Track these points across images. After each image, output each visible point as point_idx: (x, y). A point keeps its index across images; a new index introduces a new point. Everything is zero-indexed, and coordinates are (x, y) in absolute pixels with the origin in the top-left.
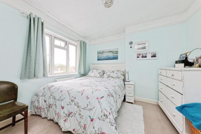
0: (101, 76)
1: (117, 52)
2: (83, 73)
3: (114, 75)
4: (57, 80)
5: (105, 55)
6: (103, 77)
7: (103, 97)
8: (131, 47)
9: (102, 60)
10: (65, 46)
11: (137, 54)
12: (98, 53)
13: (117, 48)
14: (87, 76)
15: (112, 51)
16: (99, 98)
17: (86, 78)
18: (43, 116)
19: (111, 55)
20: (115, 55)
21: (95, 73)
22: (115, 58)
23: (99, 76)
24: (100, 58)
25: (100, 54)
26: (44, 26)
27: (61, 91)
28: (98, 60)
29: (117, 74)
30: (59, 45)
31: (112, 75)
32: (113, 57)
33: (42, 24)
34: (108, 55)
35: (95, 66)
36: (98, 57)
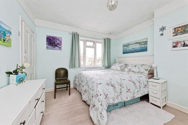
0: (122, 70)
1: (146, 43)
2: (107, 66)
3: (136, 69)
4: (87, 70)
5: (131, 48)
6: (124, 71)
7: (101, 84)
8: (162, 35)
9: (128, 53)
10: (93, 45)
11: (173, 43)
12: (123, 46)
13: (146, 37)
14: (110, 69)
15: (140, 42)
16: (98, 83)
17: (109, 70)
18: (78, 90)
19: (138, 47)
20: (143, 46)
21: (116, 66)
22: (142, 50)
23: (120, 70)
24: (125, 51)
25: (126, 47)
26: (79, 36)
27: (84, 77)
28: (124, 53)
29: (139, 68)
30: (89, 45)
31: (133, 69)
32: (140, 49)
33: (78, 35)
34: (134, 47)
35: (121, 59)
36: (123, 50)
